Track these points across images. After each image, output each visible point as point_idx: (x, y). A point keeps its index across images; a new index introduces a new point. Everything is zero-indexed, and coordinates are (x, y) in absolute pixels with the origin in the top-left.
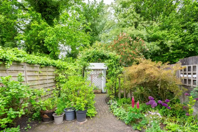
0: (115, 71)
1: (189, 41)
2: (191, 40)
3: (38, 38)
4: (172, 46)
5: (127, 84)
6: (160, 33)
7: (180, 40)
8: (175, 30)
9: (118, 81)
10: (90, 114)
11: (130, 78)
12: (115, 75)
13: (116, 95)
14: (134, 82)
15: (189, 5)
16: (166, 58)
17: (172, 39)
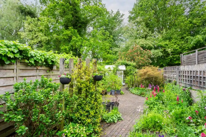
0: (133, 72)
1: (185, 48)
2: (186, 48)
3: (75, 48)
4: (172, 52)
5: (139, 79)
6: (163, 43)
7: (178, 48)
8: (174, 40)
9: (134, 78)
10: (122, 93)
11: (141, 76)
12: (132, 74)
13: (133, 85)
14: (142, 78)
15: (184, 24)
16: (168, 61)
17: (172, 48)
